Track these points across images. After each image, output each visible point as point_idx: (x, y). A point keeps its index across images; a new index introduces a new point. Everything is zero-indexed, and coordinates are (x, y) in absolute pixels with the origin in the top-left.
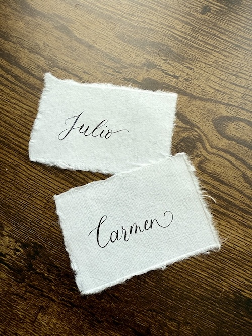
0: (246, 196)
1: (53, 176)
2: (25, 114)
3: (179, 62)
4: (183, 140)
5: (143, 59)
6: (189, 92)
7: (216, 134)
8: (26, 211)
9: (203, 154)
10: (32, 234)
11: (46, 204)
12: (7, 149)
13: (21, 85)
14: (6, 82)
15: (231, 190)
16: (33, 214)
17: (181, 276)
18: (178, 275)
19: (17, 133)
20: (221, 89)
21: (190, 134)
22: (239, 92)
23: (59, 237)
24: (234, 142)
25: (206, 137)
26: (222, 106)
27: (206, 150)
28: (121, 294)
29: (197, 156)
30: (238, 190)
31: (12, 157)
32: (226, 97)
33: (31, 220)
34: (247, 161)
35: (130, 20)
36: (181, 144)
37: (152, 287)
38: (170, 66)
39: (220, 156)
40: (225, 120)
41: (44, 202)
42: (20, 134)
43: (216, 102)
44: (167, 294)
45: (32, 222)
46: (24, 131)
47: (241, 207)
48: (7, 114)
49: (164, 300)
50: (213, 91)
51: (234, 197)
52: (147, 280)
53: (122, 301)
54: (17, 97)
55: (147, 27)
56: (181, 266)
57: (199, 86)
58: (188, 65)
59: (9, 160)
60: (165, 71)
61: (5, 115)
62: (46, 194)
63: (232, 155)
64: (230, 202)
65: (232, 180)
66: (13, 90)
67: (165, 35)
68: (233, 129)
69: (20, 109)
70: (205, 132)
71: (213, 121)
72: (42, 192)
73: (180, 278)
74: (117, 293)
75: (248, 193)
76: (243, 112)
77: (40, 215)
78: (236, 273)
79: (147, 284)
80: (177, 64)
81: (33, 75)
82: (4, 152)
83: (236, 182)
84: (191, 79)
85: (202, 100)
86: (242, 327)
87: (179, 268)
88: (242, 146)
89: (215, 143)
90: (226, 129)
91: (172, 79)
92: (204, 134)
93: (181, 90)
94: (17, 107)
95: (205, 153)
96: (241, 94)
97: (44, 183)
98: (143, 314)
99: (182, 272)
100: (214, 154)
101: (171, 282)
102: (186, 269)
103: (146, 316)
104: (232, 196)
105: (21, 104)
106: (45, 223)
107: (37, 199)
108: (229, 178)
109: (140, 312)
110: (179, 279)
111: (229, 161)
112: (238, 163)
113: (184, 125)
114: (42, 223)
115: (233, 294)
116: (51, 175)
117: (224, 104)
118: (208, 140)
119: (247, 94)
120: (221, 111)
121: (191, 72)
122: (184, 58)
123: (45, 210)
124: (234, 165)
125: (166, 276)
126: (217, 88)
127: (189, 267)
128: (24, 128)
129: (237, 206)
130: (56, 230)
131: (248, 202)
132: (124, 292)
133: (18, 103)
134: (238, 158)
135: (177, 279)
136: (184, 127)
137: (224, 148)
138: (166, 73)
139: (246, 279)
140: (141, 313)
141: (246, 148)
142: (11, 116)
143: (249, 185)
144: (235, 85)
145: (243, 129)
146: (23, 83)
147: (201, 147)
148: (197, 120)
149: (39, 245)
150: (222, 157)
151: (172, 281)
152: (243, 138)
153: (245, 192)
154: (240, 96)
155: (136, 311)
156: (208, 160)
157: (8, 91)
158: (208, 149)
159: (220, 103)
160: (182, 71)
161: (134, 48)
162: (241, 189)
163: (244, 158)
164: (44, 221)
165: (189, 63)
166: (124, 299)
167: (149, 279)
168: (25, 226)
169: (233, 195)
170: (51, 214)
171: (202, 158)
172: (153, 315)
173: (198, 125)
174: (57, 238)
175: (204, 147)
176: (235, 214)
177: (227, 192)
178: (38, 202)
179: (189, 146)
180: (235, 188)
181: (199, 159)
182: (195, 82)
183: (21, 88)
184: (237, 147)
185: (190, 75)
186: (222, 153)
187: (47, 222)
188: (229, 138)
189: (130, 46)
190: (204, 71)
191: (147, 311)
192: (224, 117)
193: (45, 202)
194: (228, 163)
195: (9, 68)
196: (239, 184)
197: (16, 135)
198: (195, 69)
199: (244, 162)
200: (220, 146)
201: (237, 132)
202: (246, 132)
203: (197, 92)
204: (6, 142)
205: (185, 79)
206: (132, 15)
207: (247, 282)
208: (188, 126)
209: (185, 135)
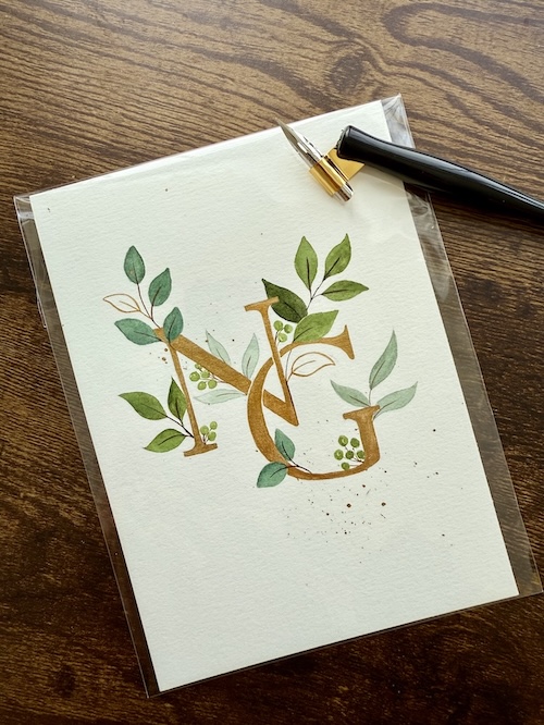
0: (458, 129)
2: (78, 83)
4: (339, 63)
7: (392, 40)
9: (377, 77)
12: (64, 146)
13: (56, 36)
14: (30, 38)
15: (432, 125)
19: (73, 116)
21: (350, 51)
24: (423, 47)
25: (375, 49)
27: (380, 70)
29: (368, 84)
30: (443, 123)
31: (76, 155)
34: (452, 73)
36: (340, 70)
39: (405, 75)
40: (401, 14)
42: (78, 116)
46: (83, 110)
47: (453, 148)
48: (49, 89)
51: (439, 136)
54: (56, 57)
59: (74, 161)
61: (46, 92)
63: (423, 68)
64: (434, 145)
65: (430, 110)
66: (48, 49)
68: (418, 25)
69: (67, 76)
70: (374, 41)
71: (382, 20)
75: (460, 124)
78: (463, 248)
81: (71, 15)
82: (63, 151)
83: (439, 111)
86: (485, 323)
88: (439, 50)
89: (393, 56)
90: (406, 29)
94: (60, 74)
95: (379, 77)
100: (395, 74)
105: (65, 68)
108: (426, 107)
111: (420, 79)
112: (435, 80)
113: (336, 38)
115: (464, 280)
118: (381, 53)
124: (430, 85)
128: (81, 105)
129: (447, 148)
131: (463, 137)
133: (60, 67)
134: (434, 72)
136: (336, 42)
137: (410, 60)
139: (479, 255)
141: (444, 53)
142: (55, 91)
143: (459, 111)
145: (434, 22)
146: (58, 32)
147: (371, 67)
148: (355, 24)
150: (408, 75)
152: (437, 36)
153: (454, 123)
156: (387, 86)
157: (38, 52)
158: (384, 68)
162: (447, 119)
163: (443, 69)
169: (437, 132)
171: (377, 85)
173: (360, 32)
175: (376, 66)
177: (427, 130)
179: (351, 71)
180: (439, 121)
181: (371, 89)
183: (58, 41)
184: (429, 54)
186: (407, 70)
188: (414, 43)
192: (400, 8)
194: (420, 83)
195: (28, 12)
196: (443, 113)
197: (72, 119)
199: (445, 76)
200: (403, 59)
201: (424, 29)
202: (440, 25)
204: (60, 134)
207: (481, 259)
208: (343, 39)
209: (341, 54)
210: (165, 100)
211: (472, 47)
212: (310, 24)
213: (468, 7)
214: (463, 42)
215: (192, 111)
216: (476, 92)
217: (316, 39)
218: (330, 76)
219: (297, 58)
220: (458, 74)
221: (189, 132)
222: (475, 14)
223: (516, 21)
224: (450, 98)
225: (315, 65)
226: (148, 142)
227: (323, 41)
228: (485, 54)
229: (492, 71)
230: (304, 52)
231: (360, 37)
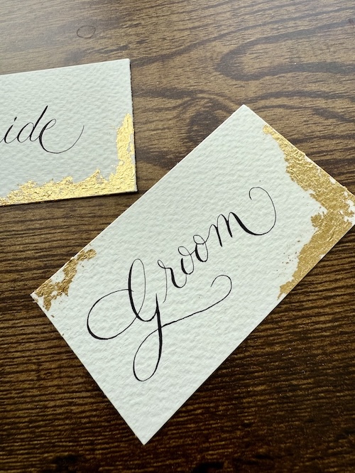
0: (343, 137)
1: (23, 314)
3: (115, 28)
5: (61, 55)
6: (155, 54)
7: (234, 82)
8: (9, 408)
10: (42, 446)
11: (38, 371)
15: (316, 144)
16: (24, 406)
17: (342, 333)
18: (338, 335)
20: (197, 24)
21: (198, 107)
22: (225, 13)
23: (95, 416)
24: (267, 78)
25: (222, 96)
26: (214, 43)
28: (269, 445)
30: (325, 137)
32: (210, 29)
33: (27, 420)
34: (306, 89)
35: (11, 19)
36: (195, 128)
37: (311, 388)
38: (106, 40)
39: (263, 108)
40: (232, 58)
41: (33, 371)
43: (203, 43)
44: (346, 384)
45: (30, 422)
47: (349, 157)
49: (348, 398)
50: (187, 33)
51: (327, 151)
52: (294, 382)
53: (280, 457)
55: (41, 13)
56: (331, 317)
57: (164, 39)
58: (129, 23)
60: (103, 51)
62: (28, 354)
63: (277, 95)
65: (305, 130)
67: (72, 8)
68: (252, 61)
70: (217, 90)
71: (216, 70)
72: (18, 354)
73: (345, 338)
74: (261, 447)
75: (342, 131)
76: (249, 32)
77: (37, 399)
79: (301, 390)
80: (113, 31)
83: (314, 128)
84: (146, 37)
85: (180, 53)
87: (330, 321)
88: (283, 75)
89: (242, 95)
90: (243, 69)
91: (119, 54)
92: (217, 94)
93: (143, 59)
96: (228, 13)
97: (15, 335)
98: (334, 455)
99: (340, 326)
101: (336, 356)
102: (344, 315)
103: (340, 453)
104: (323, 152)
106: (55, 406)
107: (17, 372)
108: (299, 129)
109: (326, 455)
110: (346, 342)
111: (279, 106)
112: (295, 101)
113: (180, 101)
114: (50, 411)
116: (19, 315)
117: (215, 39)
118: (229, 98)
119: (237, 7)
120: (219, 50)
121: (140, 30)
122: (118, 19)
123: (42, 382)
124: (291, 108)
125: (320, 351)
126: (191, 26)
127: (346, 308)
129: (343, 160)
130: (82, 405)
132: (272, 435)
134: (290, 95)
135: (341, 343)
136: (181, 105)
137: (260, 93)
138: (106, 52)
140: (329, 456)
141: (290, 75)
143: (334, 120)
144: (212, 7)
145: (267, 53)
148: (192, 82)
149: (65, 458)
150: (267, 107)
151: (338, 353)
152: (275, 64)
153: (336, 133)
154: (229, 17)
155: (318, 458)
159: (209, 41)
160: (127, 35)
161: (40, 49)
162: (327, 132)
163: (297, 89)
164: (52, 404)
165: (129, 20)
166: (280, 449)
167: (296, 379)
168: (22, 440)
169: (323, 149)
170: (55, 382)
172: (350, 442)
173: (200, 88)
174: (93, 419)
176: (348, 175)
177: (312, 150)
178: (23, 377)
179: (207, 125)
180: (320, 138)
182: (154, 37)
184: (277, 81)
185: (142, 34)
186: (262, 103)
187: (58, 403)
188: (256, 77)
189: (31, 51)
190: (157, 17)
191: (336, 441)
192: (228, 54)
193: (34, 367)
194: (281, 110)
196: (319, 128)
198: (143, 22)
199: (301, 94)
200: (251, 95)
201: (260, 62)
202: (272, 54)
203: (166, 48)
205: (138, 42)
206: (10, 12)
208: (186, 99)
209: (190, 113)
210: (23, 228)
211: (314, 60)
212: (148, 99)
213: (291, 30)
214: (303, 59)
215: (55, 228)
216: (340, 96)
217: (160, 110)
218: (188, 137)
219: (147, 134)
220: (314, 87)
221: (59, 251)
222: (301, 33)
223: (342, 24)
224: (317, 111)
225: (169, 134)
226: (14, 281)
227: (168, 109)
228: (329, 61)
229: (345, 73)
230: (152, 126)
231: (202, 92)
